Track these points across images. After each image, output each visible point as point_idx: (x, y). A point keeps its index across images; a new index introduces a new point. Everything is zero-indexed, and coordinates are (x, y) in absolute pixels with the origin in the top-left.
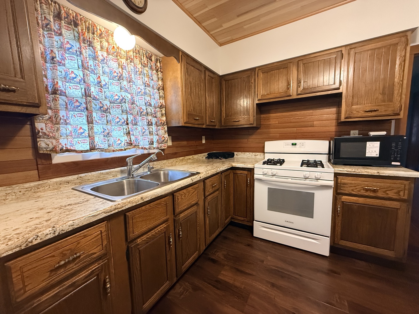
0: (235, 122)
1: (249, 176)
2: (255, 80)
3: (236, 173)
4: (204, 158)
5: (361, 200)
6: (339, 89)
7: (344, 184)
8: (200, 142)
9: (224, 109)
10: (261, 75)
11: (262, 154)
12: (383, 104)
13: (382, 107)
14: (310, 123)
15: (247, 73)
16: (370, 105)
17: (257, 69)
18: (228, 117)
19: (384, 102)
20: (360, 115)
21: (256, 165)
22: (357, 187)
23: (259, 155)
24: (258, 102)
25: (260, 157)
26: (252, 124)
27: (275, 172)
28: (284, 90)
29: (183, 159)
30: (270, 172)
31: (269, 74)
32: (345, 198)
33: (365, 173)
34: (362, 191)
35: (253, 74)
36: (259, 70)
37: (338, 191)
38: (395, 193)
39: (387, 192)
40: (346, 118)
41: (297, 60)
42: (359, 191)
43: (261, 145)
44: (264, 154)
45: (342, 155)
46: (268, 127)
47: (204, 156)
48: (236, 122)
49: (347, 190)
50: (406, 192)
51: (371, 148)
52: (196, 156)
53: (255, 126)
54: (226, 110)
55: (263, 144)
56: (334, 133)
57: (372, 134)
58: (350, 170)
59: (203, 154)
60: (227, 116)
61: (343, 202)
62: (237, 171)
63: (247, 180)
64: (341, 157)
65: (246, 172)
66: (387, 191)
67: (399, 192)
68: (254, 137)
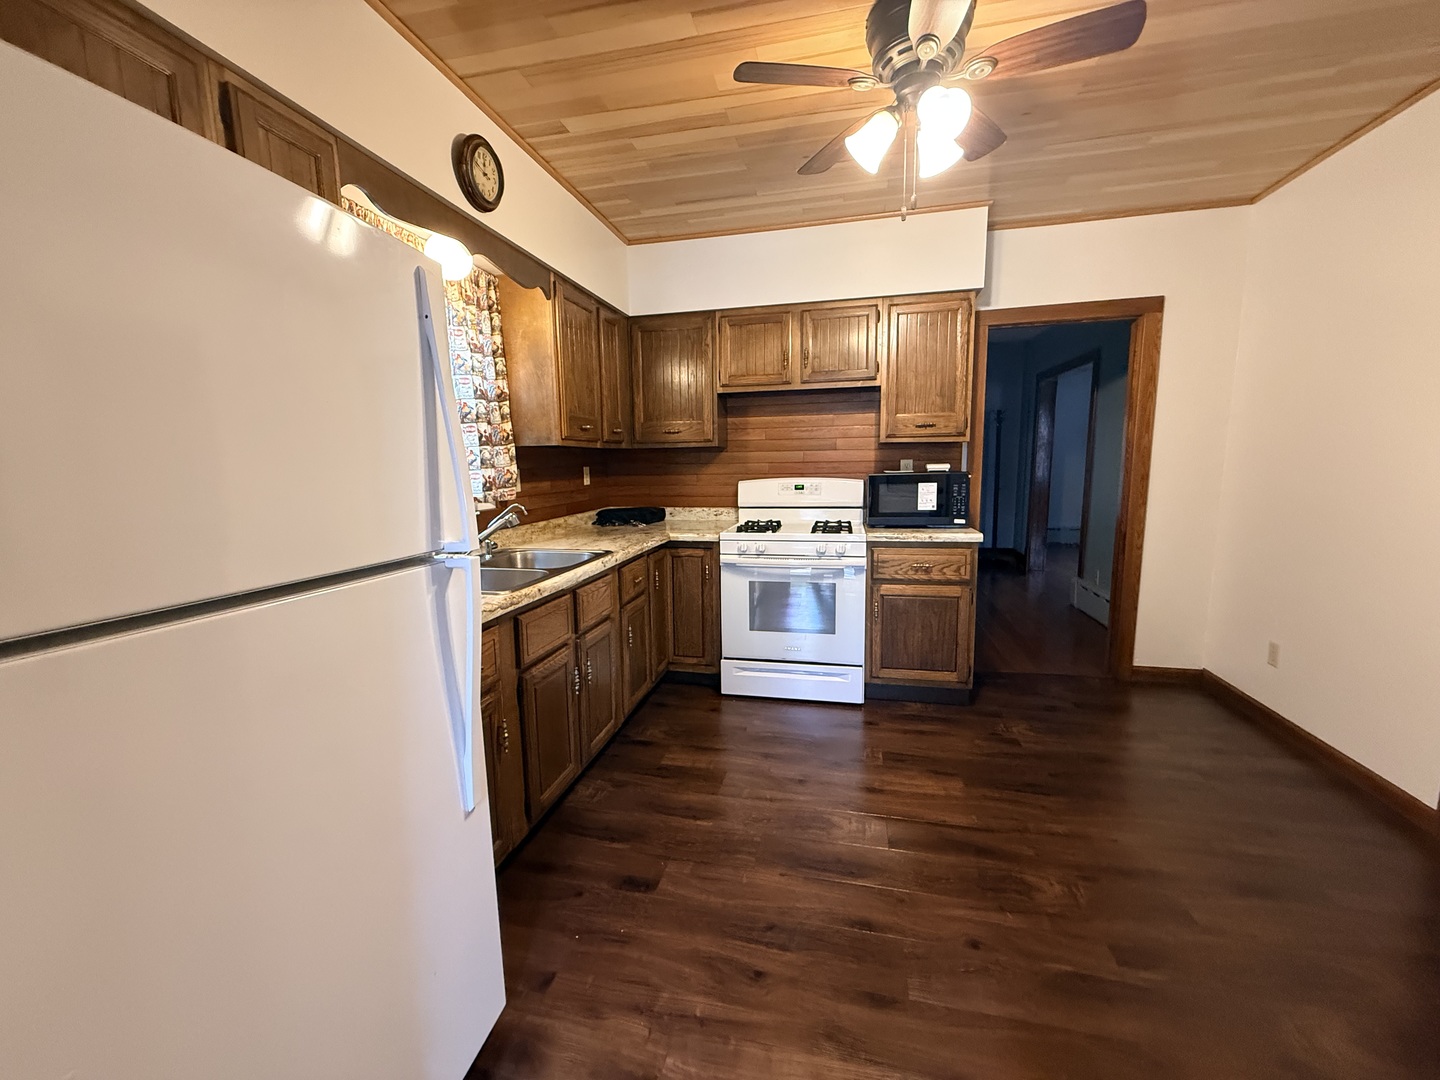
0: (670, 433)
1: (707, 560)
2: (713, 338)
3: (676, 554)
4: (590, 523)
5: (909, 590)
6: (875, 379)
7: (883, 562)
8: (578, 481)
9: (639, 400)
10: (727, 330)
11: (732, 510)
12: (942, 414)
13: (941, 419)
14: (829, 442)
15: (693, 319)
16: (923, 414)
17: (718, 315)
18: (651, 420)
19: (943, 411)
20: (908, 432)
21: (724, 535)
22: (902, 566)
23: (726, 514)
24: (721, 390)
25: (728, 519)
26: (709, 441)
27: (762, 546)
28: (776, 369)
29: (545, 525)
30: (753, 548)
31: (744, 330)
32: (885, 588)
33: (913, 540)
34: (910, 572)
35: (709, 326)
36: (722, 317)
37: (875, 576)
38: (955, 571)
39: (945, 570)
40: (888, 437)
41: (800, 310)
42: (906, 573)
43: (731, 489)
44: (737, 511)
45: (882, 510)
46: (744, 446)
47: (590, 517)
48: (672, 435)
49: (888, 572)
50: (968, 567)
51: (924, 494)
52: (571, 520)
53: (716, 444)
54: (644, 404)
55: (734, 488)
56: (873, 465)
57: (931, 467)
58: (890, 535)
59: (587, 514)
60: (648, 417)
61: (882, 596)
62: (679, 550)
63: (704, 570)
64: (880, 511)
65: (700, 552)
66: (943, 568)
67: (959, 569)
68: (712, 469)
